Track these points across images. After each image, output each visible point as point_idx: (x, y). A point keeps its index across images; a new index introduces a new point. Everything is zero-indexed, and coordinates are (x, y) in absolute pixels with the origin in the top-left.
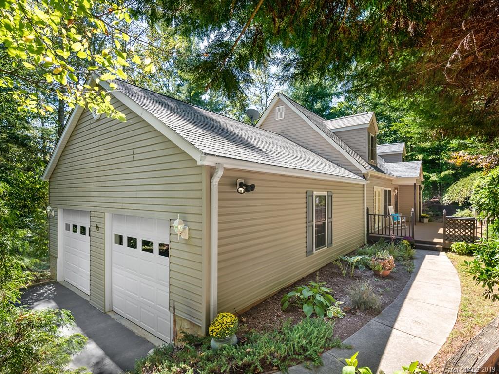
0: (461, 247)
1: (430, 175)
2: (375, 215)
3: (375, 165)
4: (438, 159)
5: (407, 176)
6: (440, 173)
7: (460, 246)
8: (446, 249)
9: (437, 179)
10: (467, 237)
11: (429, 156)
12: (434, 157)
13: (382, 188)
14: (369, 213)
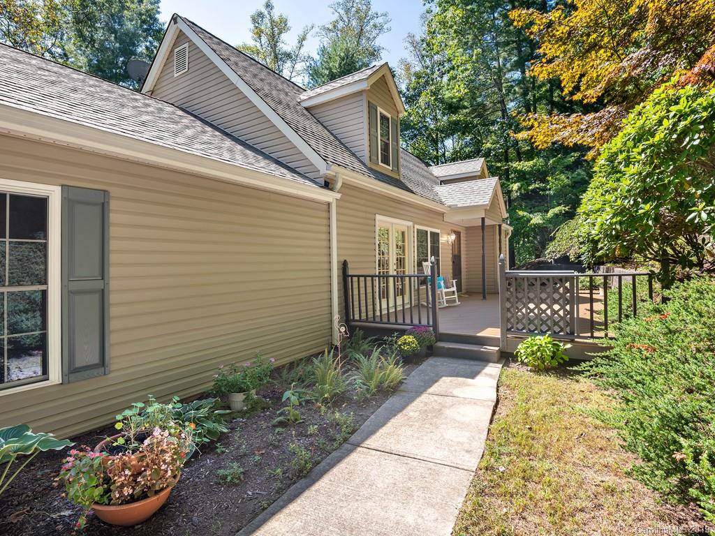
0: (539, 350)
1: (531, 215)
2: (372, 277)
3: (398, 177)
4: (544, 189)
5: (468, 205)
6: (547, 211)
7: (535, 348)
8: (507, 357)
9: (541, 222)
10: (556, 323)
11: (529, 185)
12: (537, 186)
13: (410, 224)
14: (350, 272)
